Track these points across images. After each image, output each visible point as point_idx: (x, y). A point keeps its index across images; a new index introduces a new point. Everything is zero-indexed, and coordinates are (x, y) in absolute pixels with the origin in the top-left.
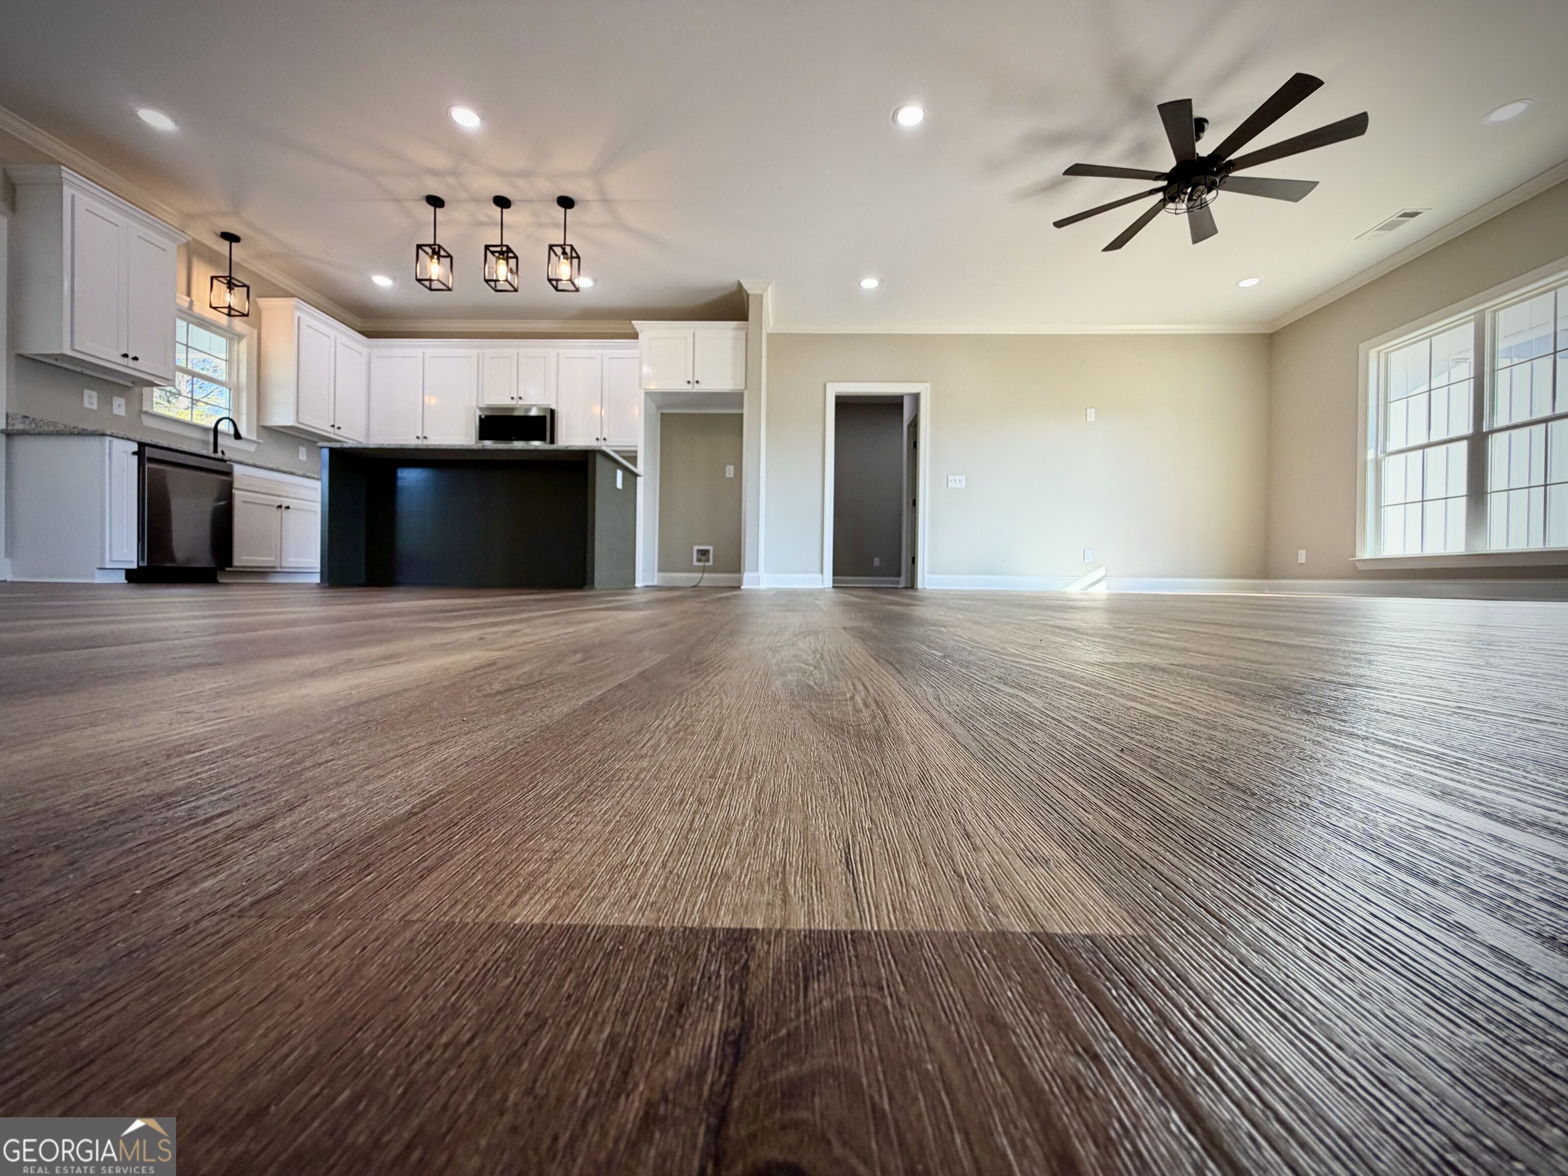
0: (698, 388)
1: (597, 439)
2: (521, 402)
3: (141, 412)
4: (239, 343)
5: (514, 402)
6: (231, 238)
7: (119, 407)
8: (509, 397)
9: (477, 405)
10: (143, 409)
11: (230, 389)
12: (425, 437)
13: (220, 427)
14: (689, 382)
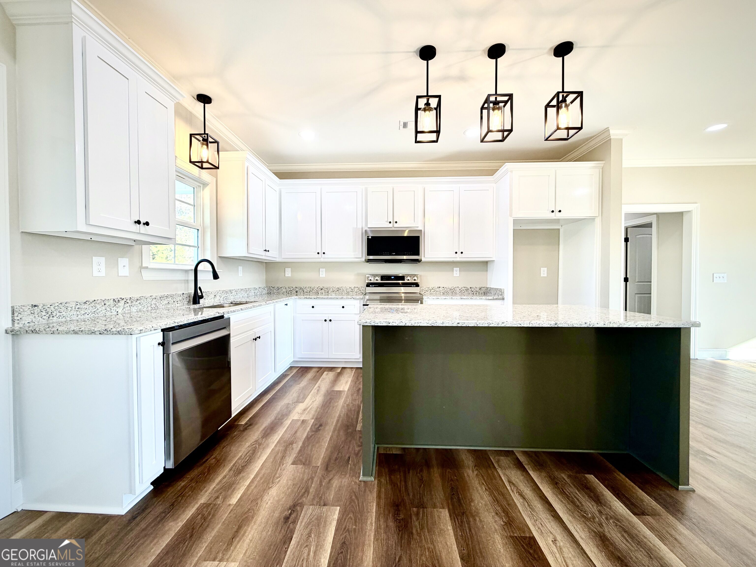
0: (558, 216)
1: (456, 253)
2: (396, 225)
3: (141, 267)
4: (203, 190)
5: (391, 225)
7: (123, 266)
8: (387, 222)
9: (362, 228)
10: (143, 266)
11: (198, 230)
12: (324, 253)
13: (199, 268)
14: (553, 211)
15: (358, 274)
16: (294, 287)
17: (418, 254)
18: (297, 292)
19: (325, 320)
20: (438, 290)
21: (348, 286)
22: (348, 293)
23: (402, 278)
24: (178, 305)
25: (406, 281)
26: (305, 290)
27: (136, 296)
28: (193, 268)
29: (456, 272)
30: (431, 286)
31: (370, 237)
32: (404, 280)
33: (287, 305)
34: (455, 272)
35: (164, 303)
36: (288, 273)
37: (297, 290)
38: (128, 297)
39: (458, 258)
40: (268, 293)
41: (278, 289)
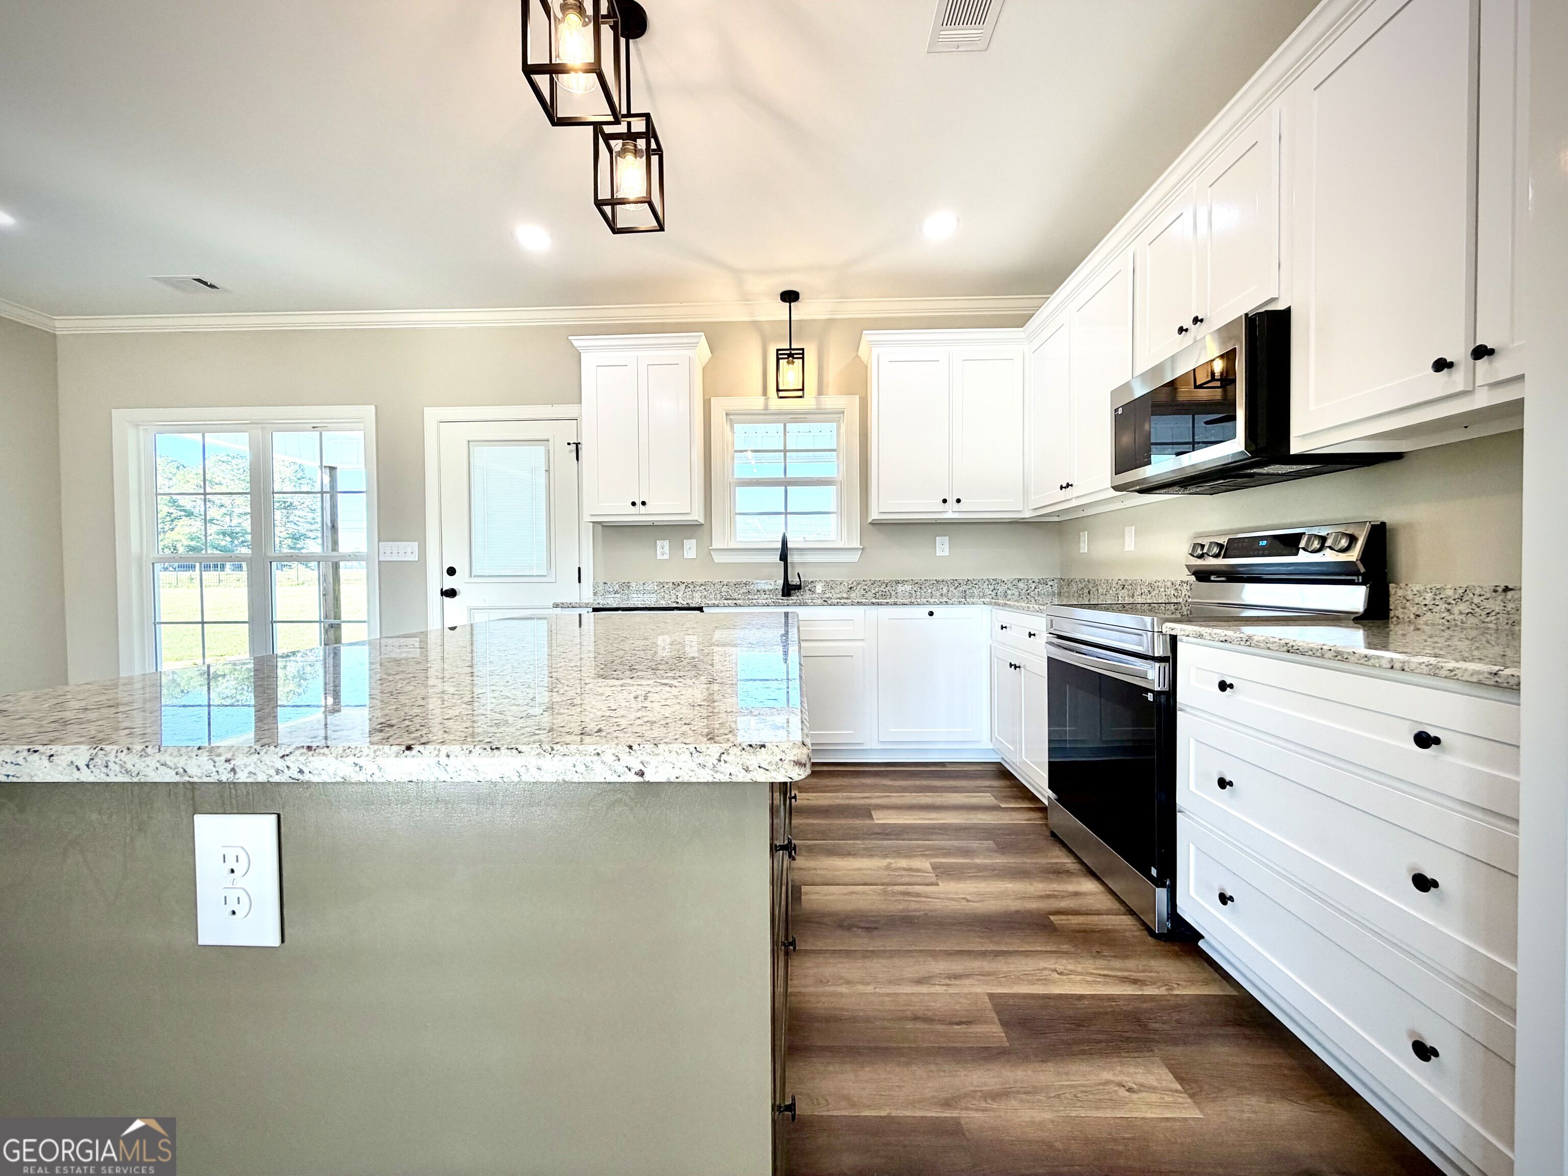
1: (1448, 366)
2: (1202, 331)
3: (713, 551)
4: (843, 422)
5: (1188, 340)
6: (790, 297)
7: (690, 548)
10: (714, 547)
12: (1069, 485)
16: (1086, 580)
19: (1011, 665)
37: (1090, 587)
39: (1476, 393)
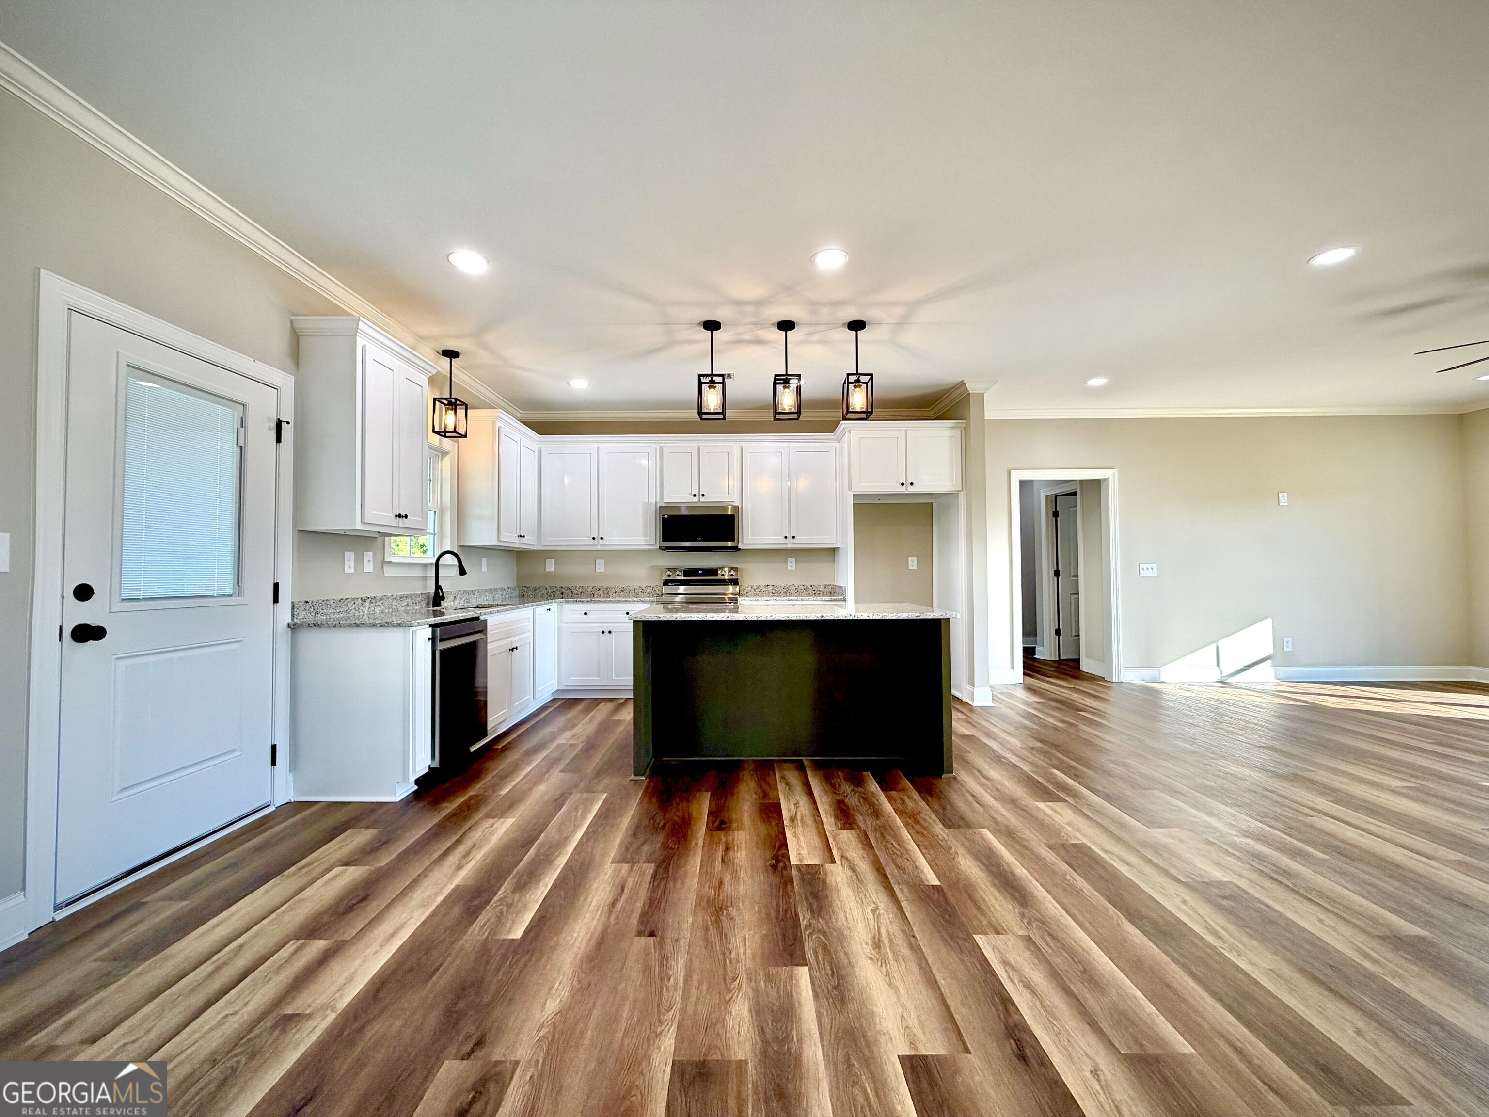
0: (911, 490)
1: (786, 537)
2: (703, 499)
3: (384, 563)
4: (441, 460)
5: (696, 499)
6: (451, 354)
7: (369, 563)
8: (690, 494)
9: (656, 503)
10: (386, 560)
11: (435, 512)
12: (602, 538)
13: (440, 563)
14: (903, 484)
15: (653, 568)
16: (558, 587)
17: (732, 539)
18: (562, 594)
19: (603, 632)
20: (765, 589)
21: (636, 584)
22: (637, 595)
23: (713, 572)
24: (417, 607)
25: (719, 577)
26: (574, 592)
27: (379, 595)
28: (434, 561)
29: (792, 563)
30: (755, 585)
31: (666, 516)
32: (717, 575)
33: (549, 610)
34: (789, 564)
35: (403, 605)
36: (550, 566)
37: (563, 590)
38: (373, 596)
39: (790, 544)
40: (519, 596)
41: (535, 589)
